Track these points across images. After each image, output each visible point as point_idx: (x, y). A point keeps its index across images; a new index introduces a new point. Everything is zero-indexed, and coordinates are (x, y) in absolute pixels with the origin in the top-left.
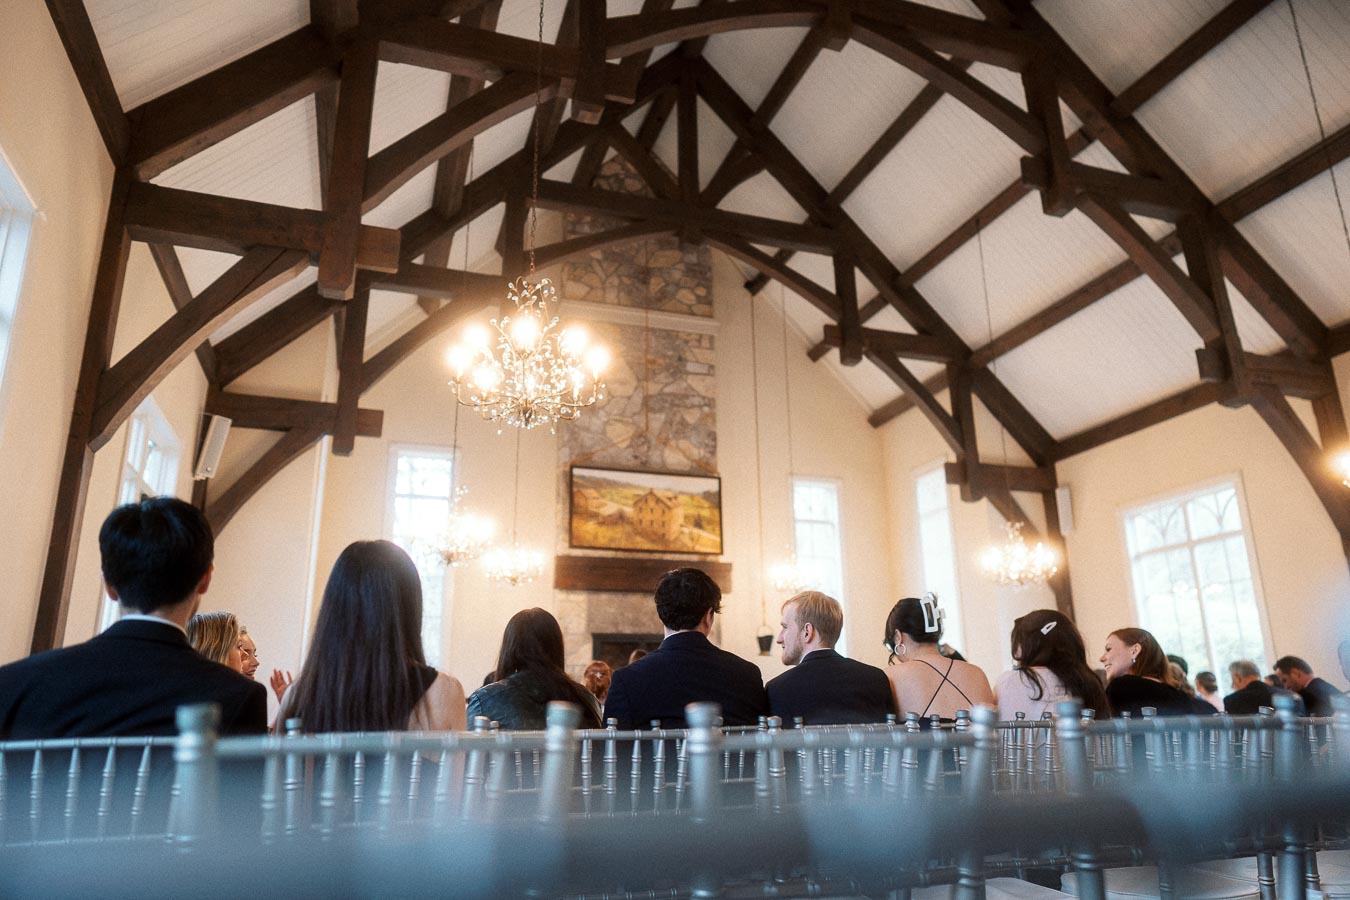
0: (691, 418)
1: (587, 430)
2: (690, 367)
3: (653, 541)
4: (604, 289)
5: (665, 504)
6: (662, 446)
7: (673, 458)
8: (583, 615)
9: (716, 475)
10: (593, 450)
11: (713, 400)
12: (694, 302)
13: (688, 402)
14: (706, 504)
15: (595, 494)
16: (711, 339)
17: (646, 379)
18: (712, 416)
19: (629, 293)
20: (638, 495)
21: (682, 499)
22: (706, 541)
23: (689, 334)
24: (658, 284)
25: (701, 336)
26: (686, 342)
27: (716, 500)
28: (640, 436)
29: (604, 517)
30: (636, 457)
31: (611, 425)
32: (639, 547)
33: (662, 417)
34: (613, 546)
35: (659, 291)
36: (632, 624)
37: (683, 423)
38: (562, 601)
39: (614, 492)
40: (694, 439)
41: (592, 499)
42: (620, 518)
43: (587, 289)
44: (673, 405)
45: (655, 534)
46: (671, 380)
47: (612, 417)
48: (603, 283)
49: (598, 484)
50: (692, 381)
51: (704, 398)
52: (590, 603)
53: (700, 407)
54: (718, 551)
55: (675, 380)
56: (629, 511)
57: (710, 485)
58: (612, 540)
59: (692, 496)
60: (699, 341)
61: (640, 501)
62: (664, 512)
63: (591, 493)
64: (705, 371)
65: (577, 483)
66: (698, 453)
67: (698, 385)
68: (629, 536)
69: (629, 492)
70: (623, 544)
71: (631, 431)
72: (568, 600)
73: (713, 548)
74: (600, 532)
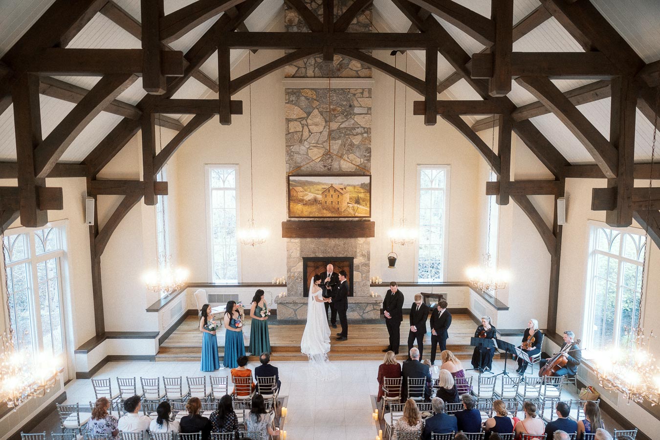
0: (356, 140)
1: (298, 153)
2: (356, 110)
3: (332, 212)
4: (305, 68)
5: (339, 192)
6: (339, 159)
7: (346, 166)
8: (298, 249)
9: (368, 174)
10: (302, 164)
11: (370, 128)
12: (360, 69)
13: (354, 132)
14: (362, 191)
15: (302, 190)
16: (370, 90)
17: (330, 121)
18: (369, 139)
19: (321, 68)
20: (325, 188)
21: (349, 188)
22: (361, 211)
23: (357, 89)
24: (338, 60)
25: (363, 90)
26: (355, 95)
27: (368, 188)
28: (327, 154)
29: (306, 201)
30: (325, 166)
31: (311, 149)
32: (324, 216)
33: (340, 142)
34: (311, 216)
35: (338, 64)
36: (323, 253)
37: (352, 145)
38: (287, 242)
39: (311, 187)
40: (358, 154)
41: (300, 192)
42: (315, 201)
43: (297, 69)
44: (345, 135)
45: (334, 208)
46: (346, 119)
47: (311, 145)
48: (305, 64)
49: (303, 184)
50: (357, 119)
51: (364, 128)
52: (301, 243)
53: (362, 134)
54: (369, 215)
55: (348, 119)
56: (320, 197)
57: (366, 180)
58: (310, 213)
59: (354, 187)
60: (362, 93)
61: (326, 192)
62: (338, 195)
63: (299, 189)
64: (365, 112)
65: (292, 184)
66: (359, 161)
67: (361, 120)
68: (319, 210)
69: (320, 187)
70: (317, 215)
71: (322, 151)
72: (290, 242)
73: (366, 214)
74: (304, 209)
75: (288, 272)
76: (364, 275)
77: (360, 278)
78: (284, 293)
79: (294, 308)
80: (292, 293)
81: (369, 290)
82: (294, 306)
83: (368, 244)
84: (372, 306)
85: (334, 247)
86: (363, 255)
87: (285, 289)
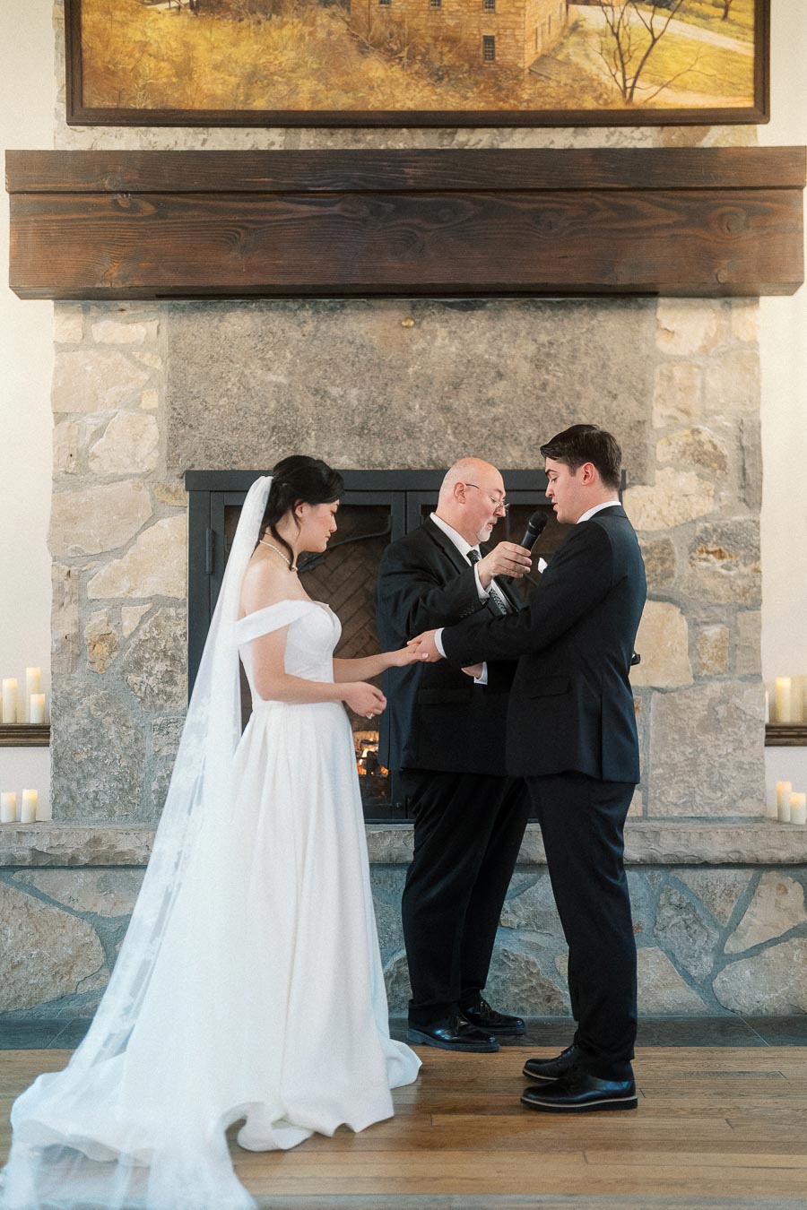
3: (439, 76)
8: (152, 400)
32: (375, 102)
34: (260, 104)
36: (362, 431)
45: (452, 41)
52: (178, 354)
54: (748, 103)
58: (253, 78)
68: (330, 55)
72: (85, 340)
73: (719, 89)
74: (201, 52)
75: (59, 605)
76: (713, 632)
77: (682, 660)
78: (28, 795)
79: (101, 906)
80: (93, 786)
81: (756, 768)
82: (104, 887)
83: (746, 358)
84: (795, 892)
85: (456, 387)
86: (704, 459)
87: (37, 761)
